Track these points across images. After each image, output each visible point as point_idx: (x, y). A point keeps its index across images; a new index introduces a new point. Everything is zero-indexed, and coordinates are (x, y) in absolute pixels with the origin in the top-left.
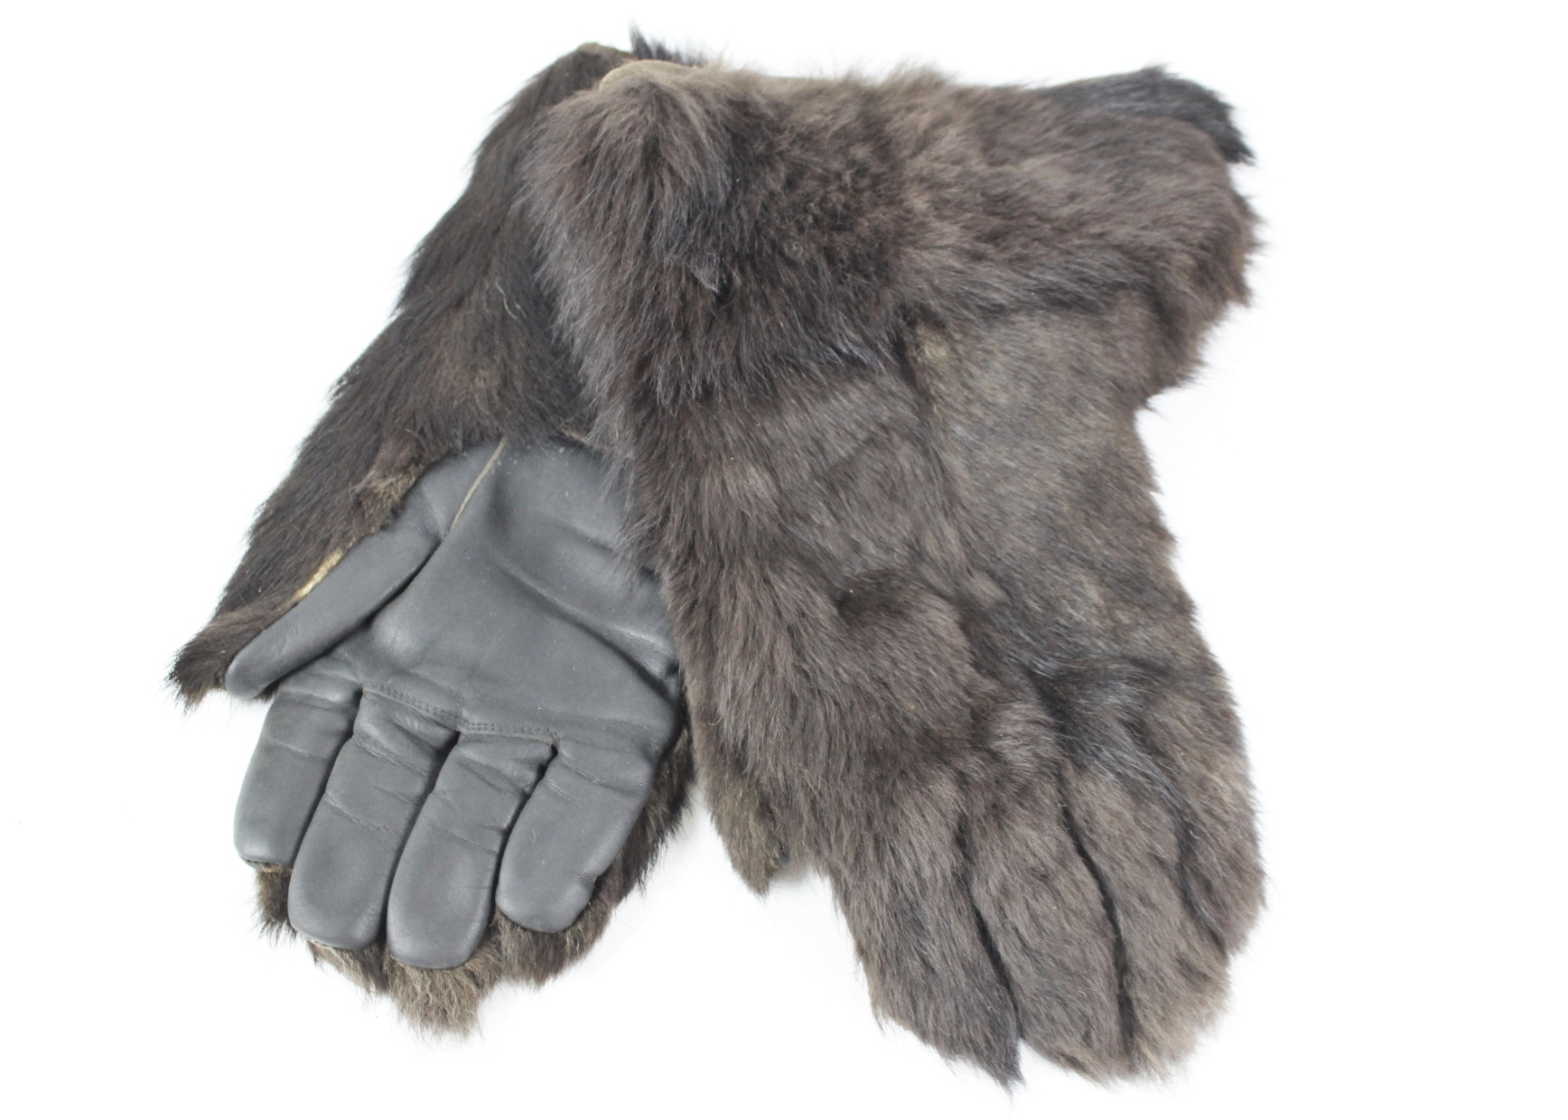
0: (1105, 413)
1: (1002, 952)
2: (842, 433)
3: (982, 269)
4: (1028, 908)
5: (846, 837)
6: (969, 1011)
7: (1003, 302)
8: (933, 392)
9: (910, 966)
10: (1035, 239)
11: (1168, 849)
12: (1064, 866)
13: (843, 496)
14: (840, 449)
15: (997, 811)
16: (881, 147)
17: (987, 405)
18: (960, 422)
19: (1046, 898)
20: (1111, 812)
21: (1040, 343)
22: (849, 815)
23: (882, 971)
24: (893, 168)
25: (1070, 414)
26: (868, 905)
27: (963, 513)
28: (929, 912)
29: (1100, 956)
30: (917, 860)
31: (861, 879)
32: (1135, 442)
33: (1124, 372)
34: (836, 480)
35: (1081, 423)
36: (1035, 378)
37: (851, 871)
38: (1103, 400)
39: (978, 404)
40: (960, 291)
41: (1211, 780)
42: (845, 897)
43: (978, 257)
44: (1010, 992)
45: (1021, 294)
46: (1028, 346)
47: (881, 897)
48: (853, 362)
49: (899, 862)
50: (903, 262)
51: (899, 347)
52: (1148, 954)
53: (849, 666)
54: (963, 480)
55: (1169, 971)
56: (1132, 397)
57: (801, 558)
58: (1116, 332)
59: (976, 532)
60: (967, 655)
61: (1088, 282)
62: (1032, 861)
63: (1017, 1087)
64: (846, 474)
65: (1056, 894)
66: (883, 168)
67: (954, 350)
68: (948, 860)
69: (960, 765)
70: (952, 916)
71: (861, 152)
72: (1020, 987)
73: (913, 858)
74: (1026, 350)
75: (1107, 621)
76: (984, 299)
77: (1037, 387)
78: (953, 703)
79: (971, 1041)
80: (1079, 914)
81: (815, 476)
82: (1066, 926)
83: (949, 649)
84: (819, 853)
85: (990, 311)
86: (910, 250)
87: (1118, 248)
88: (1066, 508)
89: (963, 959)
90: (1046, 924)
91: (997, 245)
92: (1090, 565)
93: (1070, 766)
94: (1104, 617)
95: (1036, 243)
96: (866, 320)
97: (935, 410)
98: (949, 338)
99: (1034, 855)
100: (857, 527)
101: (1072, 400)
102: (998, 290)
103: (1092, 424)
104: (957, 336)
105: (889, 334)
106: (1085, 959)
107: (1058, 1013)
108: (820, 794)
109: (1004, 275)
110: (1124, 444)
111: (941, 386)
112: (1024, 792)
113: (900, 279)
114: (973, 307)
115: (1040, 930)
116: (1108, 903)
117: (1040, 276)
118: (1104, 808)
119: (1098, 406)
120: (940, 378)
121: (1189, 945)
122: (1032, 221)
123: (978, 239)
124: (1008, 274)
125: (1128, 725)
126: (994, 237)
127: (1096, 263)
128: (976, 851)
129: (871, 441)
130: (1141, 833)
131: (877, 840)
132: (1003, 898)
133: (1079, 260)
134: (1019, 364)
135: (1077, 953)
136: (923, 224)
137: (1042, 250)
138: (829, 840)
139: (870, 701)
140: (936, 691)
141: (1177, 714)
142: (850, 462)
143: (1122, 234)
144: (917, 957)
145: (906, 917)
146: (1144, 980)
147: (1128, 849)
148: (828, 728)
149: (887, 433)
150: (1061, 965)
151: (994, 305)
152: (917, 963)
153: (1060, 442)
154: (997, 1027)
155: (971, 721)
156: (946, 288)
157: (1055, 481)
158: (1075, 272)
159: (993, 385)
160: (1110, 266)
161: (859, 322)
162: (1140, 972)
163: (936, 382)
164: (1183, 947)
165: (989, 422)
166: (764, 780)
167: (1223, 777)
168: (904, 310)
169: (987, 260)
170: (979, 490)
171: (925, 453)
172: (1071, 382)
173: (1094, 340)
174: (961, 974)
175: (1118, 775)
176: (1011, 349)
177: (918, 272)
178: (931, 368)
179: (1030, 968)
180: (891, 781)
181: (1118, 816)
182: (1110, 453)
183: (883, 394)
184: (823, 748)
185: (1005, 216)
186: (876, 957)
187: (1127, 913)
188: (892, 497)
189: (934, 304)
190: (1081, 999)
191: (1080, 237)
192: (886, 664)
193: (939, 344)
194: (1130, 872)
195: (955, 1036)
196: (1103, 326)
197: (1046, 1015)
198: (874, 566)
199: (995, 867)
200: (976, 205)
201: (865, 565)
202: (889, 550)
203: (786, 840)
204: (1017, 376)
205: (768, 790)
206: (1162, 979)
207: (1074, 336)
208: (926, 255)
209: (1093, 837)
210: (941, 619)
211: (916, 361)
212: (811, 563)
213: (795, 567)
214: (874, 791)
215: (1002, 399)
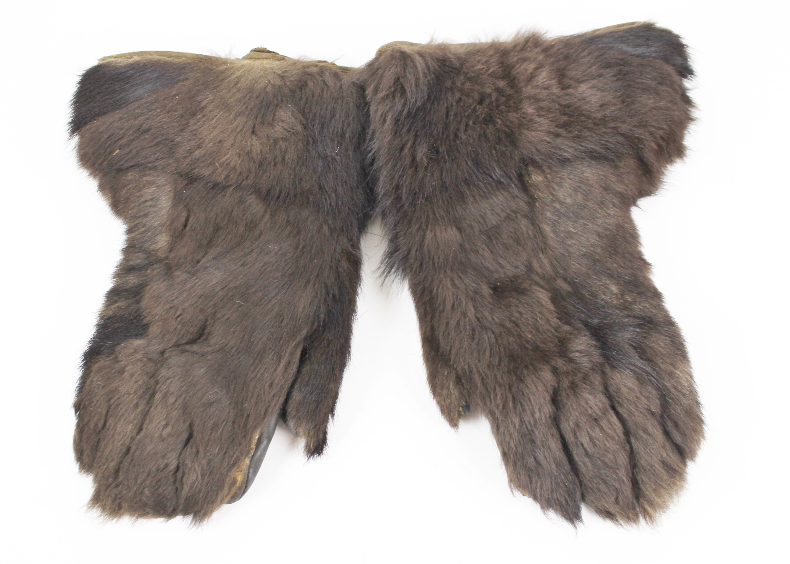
0: (617, 208)
1: (575, 456)
2: (494, 214)
3: (559, 141)
4: (588, 434)
5: (499, 396)
6: (557, 484)
7: (569, 157)
8: (536, 196)
9: (529, 461)
10: (585, 128)
11: (655, 407)
12: (605, 414)
13: (494, 242)
14: (493, 220)
15: (573, 386)
16: (512, 81)
17: (561, 203)
18: (549, 211)
19: (597, 430)
20: (629, 388)
21: (587, 175)
22: (500, 386)
23: (515, 464)
24: (516, 92)
25: (601, 209)
26: (508, 431)
27: (551, 252)
28: (538, 435)
29: (623, 459)
30: (533, 408)
31: (506, 417)
32: (630, 221)
33: (626, 190)
34: (492, 235)
35: (606, 213)
36: (584, 191)
37: (501, 413)
38: (617, 203)
39: (557, 203)
40: (549, 152)
41: (675, 373)
42: (497, 427)
43: (558, 135)
44: (578, 477)
45: (577, 153)
46: (582, 175)
47: (515, 427)
48: (500, 182)
49: (524, 410)
50: (523, 137)
51: (520, 177)
52: (647, 458)
53: (498, 316)
54: (551, 237)
55: (658, 467)
56: (628, 201)
57: (475, 269)
58: (622, 170)
59: (557, 261)
60: (555, 315)
61: (609, 149)
62: (590, 411)
63: (579, 525)
64: (496, 232)
65: (602, 429)
66: (512, 92)
67: (546, 177)
68: (548, 409)
69: (553, 363)
70: (550, 437)
71: (502, 84)
72: (583, 474)
73: (531, 407)
74: (579, 177)
75: (621, 301)
76: (560, 155)
77: (586, 196)
78: (549, 335)
79: (558, 500)
80: (613, 438)
81: (481, 232)
82: (607, 443)
83: (546, 310)
84: (485, 404)
85: (563, 161)
86: (526, 132)
87: (622, 135)
88: (599, 250)
89: (555, 459)
90: (597, 442)
91: (566, 130)
92: (611, 276)
93: (607, 366)
94: (620, 299)
95: (586, 130)
96: (506, 165)
97: (537, 204)
98: (544, 172)
99: (591, 408)
100: (501, 257)
101: (602, 203)
102: (566, 151)
103: (612, 213)
104: (548, 171)
105: (516, 172)
106: (616, 461)
107: (603, 487)
108: (486, 375)
109: (570, 144)
110: (627, 223)
111: (540, 194)
112: (585, 378)
113: (521, 145)
114: (555, 160)
115: (595, 445)
116: (627, 433)
117: (587, 146)
118: (625, 386)
119: (614, 205)
120: (539, 190)
121: (668, 455)
122: (583, 118)
123: (557, 126)
124: (572, 144)
125: (635, 348)
126: (565, 126)
127: (613, 140)
128: (563, 406)
129: (508, 217)
130: (643, 398)
131: (513, 398)
132: (576, 429)
133: (605, 139)
134: (578, 184)
135: (611, 457)
136: (531, 120)
137: (588, 133)
138: (490, 397)
139: (509, 332)
140: (541, 329)
141: (658, 343)
142: (497, 227)
143: (624, 128)
144: (532, 457)
145: (528, 437)
146: (645, 470)
147: (637, 407)
148: (490, 344)
149: (515, 214)
150: (604, 462)
151: (564, 158)
152: (532, 460)
153: (596, 221)
154: (570, 494)
155: (559, 344)
156: (543, 150)
157: (594, 239)
158: (603, 144)
159: (565, 194)
160: (619, 143)
161: (502, 166)
162: (643, 467)
163: (537, 192)
164: (664, 455)
165: (562, 210)
166: (459, 369)
167: (681, 372)
168: (523, 160)
169: (561, 136)
170: (558, 241)
171: (533, 224)
172: (602, 194)
173: (612, 174)
174: (554, 466)
175: (632, 370)
176: (573, 177)
177: (530, 142)
178: (535, 186)
179: (589, 464)
180: (520, 369)
181: (632, 390)
182: (619, 227)
183: (514, 197)
184: (488, 353)
185: (570, 116)
186: (512, 456)
187: (636, 438)
188: (519, 243)
189: (537, 158)
190: (615, 480)
191: (606, 128)
192: (517, 315)
193: (539, 175)
194: (639, 418)
195: (550, 497)
196: (616, 167)
197: (597, 488)
198: (510, 274)
199: (573, 413)
200: (556, 109)
201: (505, 274)
202: (517, 267)
203: (469, 398)
204: (576, 190)
205: (460, 373)
206: (654, 470)
207: (603, 171)
208: (533, 134)
209: (620, 400)
210: (543, 296)
211: (528, 182)
212: (480, 271)
213: (472, 273)
214: (512, 374)
215: (569, 201)
